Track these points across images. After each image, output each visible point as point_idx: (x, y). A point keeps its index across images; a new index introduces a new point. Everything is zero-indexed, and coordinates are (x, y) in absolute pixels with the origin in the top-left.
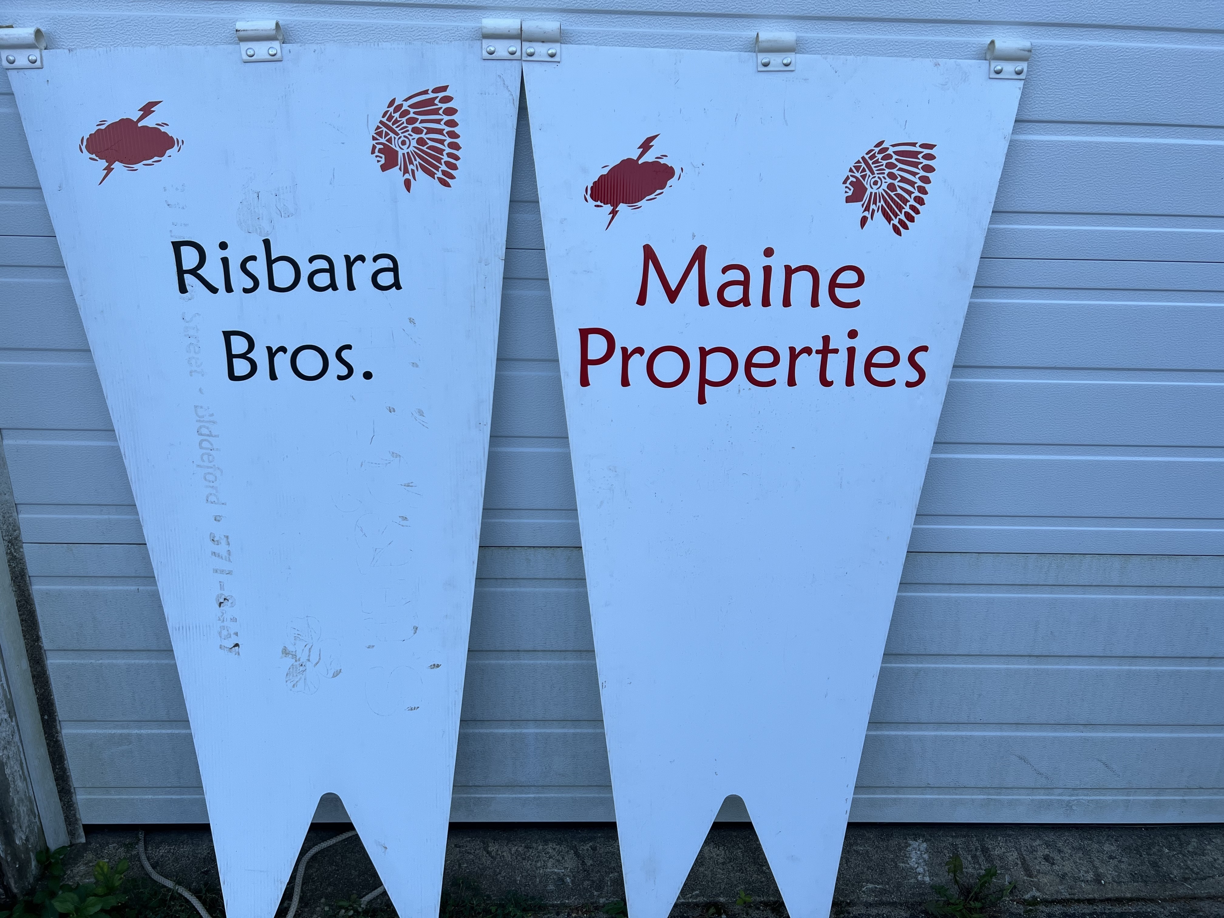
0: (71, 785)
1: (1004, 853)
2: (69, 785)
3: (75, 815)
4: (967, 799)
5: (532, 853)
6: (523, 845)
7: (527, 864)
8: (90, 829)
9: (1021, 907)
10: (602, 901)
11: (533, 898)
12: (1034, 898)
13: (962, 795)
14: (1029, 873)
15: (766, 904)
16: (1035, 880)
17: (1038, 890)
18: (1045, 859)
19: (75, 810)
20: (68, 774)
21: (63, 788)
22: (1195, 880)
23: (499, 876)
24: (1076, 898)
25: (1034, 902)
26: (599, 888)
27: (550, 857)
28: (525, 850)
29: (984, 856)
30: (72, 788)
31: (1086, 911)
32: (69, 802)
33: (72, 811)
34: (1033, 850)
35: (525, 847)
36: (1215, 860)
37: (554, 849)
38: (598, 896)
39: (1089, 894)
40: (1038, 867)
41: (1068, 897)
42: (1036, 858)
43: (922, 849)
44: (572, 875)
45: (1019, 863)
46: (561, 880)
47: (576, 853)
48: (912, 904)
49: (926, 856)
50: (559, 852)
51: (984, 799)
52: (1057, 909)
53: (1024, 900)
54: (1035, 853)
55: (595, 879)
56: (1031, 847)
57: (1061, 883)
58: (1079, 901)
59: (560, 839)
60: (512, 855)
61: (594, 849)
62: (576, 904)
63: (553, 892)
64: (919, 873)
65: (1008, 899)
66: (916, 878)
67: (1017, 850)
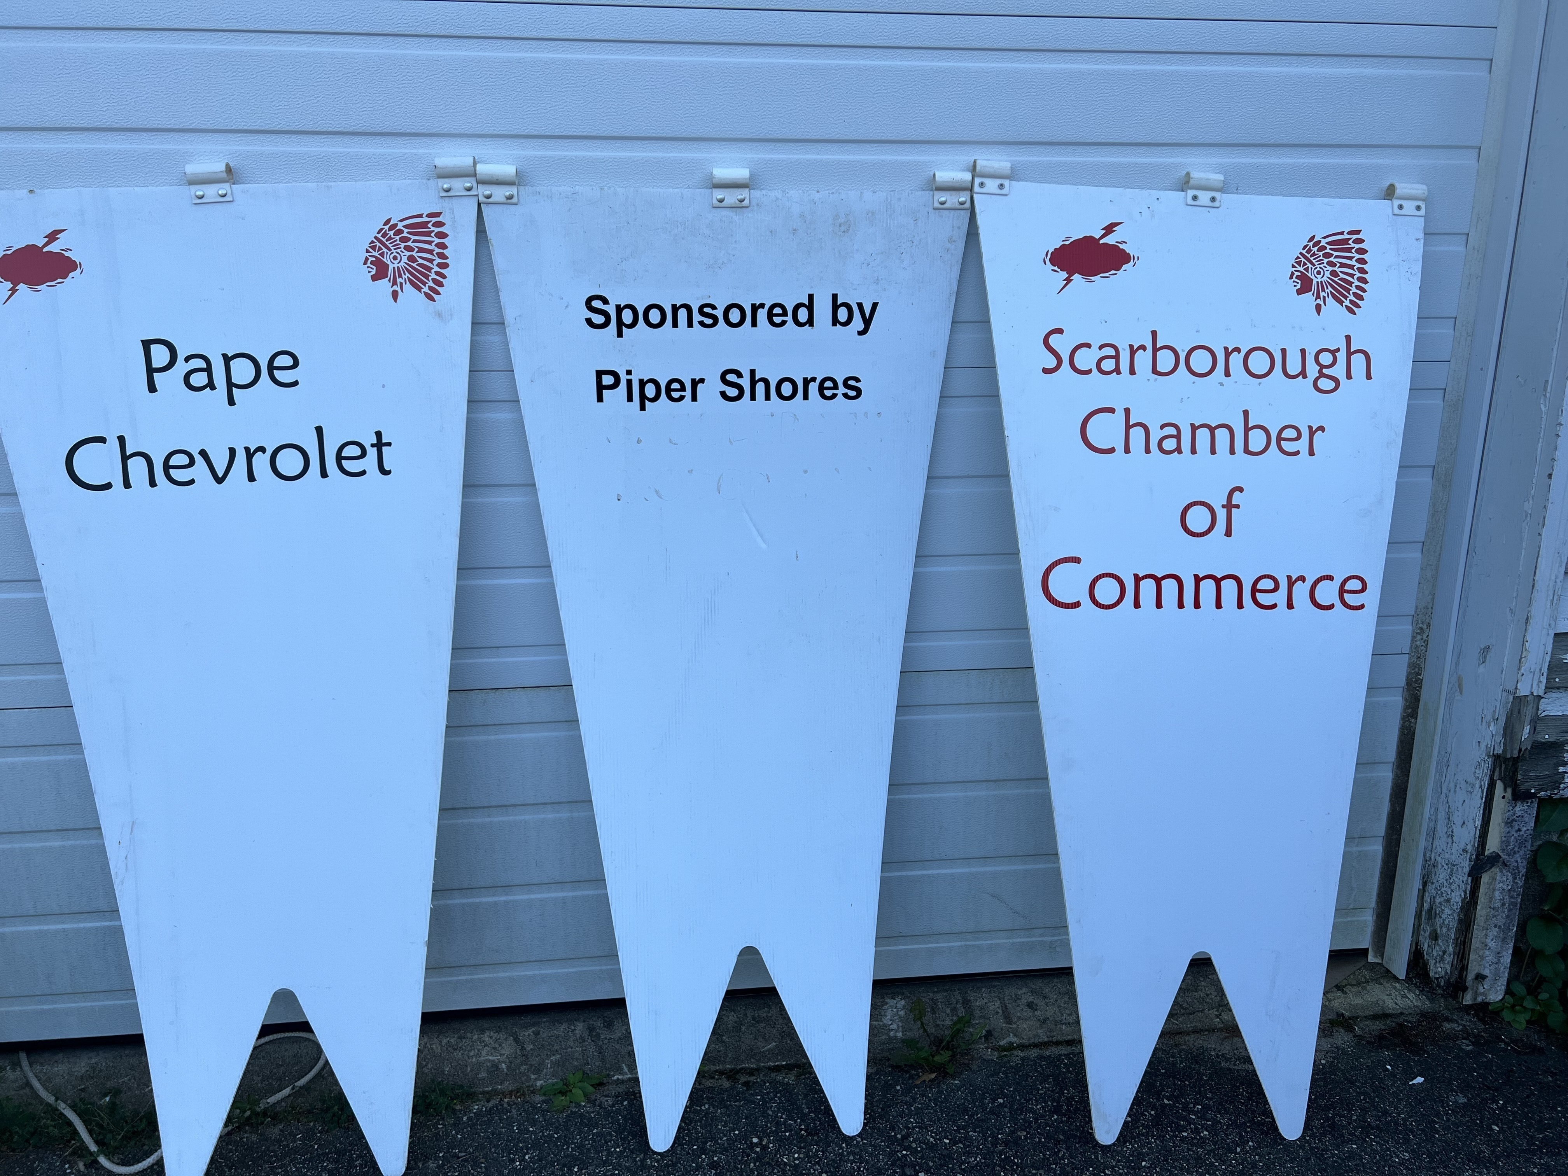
1: (986, 1003)
4: (943, 947)
5: (465, 1043)
6: (456, 1036)
7: (458, 1055)
9: (996, 1053)
10: (539, 1083)
11: (461, 1087)
12: (1011, 1044)
13: (937, 943)
14: (1008, 1019)
15: (721, 1073)
16: (1014, 1026)
17: (1015, 1035)
18: (1028, 1006)
22: (1183, 1015)
24: (1055, 1040)
25: (1010, 1047)
26: (538, 1071)
27: (486, 1045)
28: (458, 1040)
29: (964, 1008)
31: (1063, 1052)
34: (1017, 998)
35: (459, 1038)
36: (1208, 995)
37: (491, 1037)
38: (536, 1080)
39: (1068, 1035)
40: (1019, 1014)
41: (1046, 1039)
42: (1018, 1006)
44: (507, 1060)
45: (1000, 1011)
46: (496, 1066)
47: (516, 1040)
48: (879, 1060)
49: (902, 1013)
50: (496, 1040)
51: (962, 946)
52: (1033, 1053)
53: (1000, 1046)
54: (1018, 1001)
55: (533, 1063)
56: (1016, 995)
57: (1041, 1027)
58: (1058, 1043)
59: (499, 1027)
60: (443, 1046)
61: (537, 1034)
62: (510, 1089)
63: (484, 1079)
64: (892, 1030)
65: (982, 1047)
66: (888, 1035)
67: (1000, 999)
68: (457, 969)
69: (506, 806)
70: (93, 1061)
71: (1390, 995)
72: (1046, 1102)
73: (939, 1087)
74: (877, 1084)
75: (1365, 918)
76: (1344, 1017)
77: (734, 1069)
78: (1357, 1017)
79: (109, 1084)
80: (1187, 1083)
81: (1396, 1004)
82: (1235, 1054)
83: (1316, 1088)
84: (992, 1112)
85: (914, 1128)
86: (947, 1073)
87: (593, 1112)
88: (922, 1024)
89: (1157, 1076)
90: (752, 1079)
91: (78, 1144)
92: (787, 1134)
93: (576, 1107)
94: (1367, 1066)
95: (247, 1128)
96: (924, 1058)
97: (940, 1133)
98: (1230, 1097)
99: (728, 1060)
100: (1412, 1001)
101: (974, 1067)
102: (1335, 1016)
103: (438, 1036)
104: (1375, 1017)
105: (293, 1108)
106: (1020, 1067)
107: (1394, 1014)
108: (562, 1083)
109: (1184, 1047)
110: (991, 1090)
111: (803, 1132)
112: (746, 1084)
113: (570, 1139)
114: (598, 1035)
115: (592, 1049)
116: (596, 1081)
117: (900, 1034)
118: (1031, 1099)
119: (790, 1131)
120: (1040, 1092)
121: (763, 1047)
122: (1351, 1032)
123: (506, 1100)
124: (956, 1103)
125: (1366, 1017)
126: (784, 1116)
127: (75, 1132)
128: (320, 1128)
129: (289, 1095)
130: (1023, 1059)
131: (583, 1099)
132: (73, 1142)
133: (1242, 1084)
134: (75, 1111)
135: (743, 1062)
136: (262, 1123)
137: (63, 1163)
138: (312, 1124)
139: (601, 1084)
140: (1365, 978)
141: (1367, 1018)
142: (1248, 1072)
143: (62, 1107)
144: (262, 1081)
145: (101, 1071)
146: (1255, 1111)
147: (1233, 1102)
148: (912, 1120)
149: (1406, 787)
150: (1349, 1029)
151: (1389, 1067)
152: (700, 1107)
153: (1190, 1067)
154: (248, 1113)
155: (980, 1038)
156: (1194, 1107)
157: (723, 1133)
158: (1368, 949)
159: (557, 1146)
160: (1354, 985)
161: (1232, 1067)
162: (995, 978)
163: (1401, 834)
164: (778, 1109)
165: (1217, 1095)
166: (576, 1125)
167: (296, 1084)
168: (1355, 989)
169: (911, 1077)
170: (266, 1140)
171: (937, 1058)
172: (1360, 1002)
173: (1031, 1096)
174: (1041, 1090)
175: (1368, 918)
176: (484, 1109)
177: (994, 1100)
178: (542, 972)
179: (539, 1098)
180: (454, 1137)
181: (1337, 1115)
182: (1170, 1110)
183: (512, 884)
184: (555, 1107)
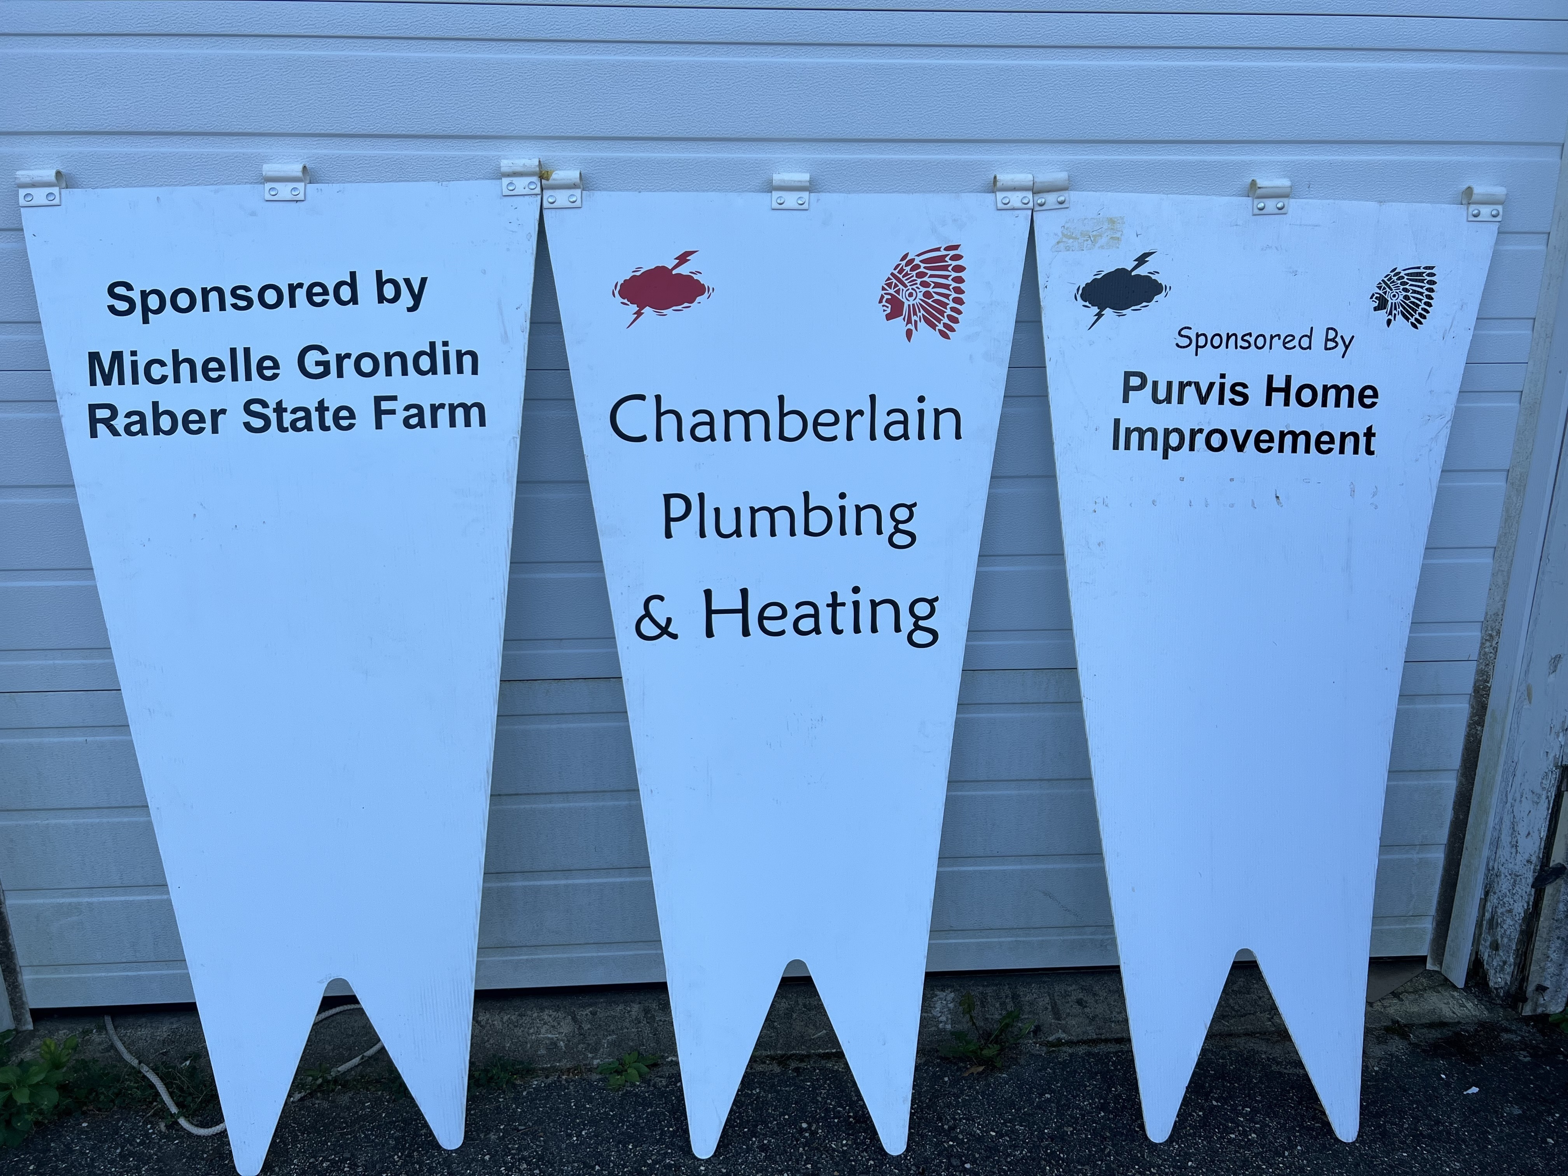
0: (17, 963)
1: (1035, 998)
2: (14, 963)
3: (21, 998)
4: (994, 942)
5: (525, 1020)
6: (517, 1013)
7: (519, 1032)
8: (39, 1015)
9: (1044, 1048)
10: (596, 1062)
11: (522, 1063)
12: (1059, 1040)
13: (988, 938)
14: (1057, 1015)
15: (772, 1058)
16: (1063, 1022)
17: (1064, 1031)
18: (1077, 1002)
19: (21, 991)
20: (13, 950)
21: (8, 967)
22: (1234, 1017)
23: (486, 1044)
24: (1103, 1038)
25: (1059, 1043)
26: (595, 1050)
27: (545, 1023)
28: (519, 1018)
29: (1014, 1003)
30: (18, 967)
31: (1112, 1050)
32: (14, 983)
33: (17, 993)
34: (1067, 995)
35: (519, 1015)
36: (1260, 998)
37: (550, 1016)
38: (593, 1058)
39: (1117, 1033)
40: (1068, 1011)
41: (1095, 1037)
42: (1068, 1002)
43: (948, 998)
44: (566, 1039)
45: (1050, 1007)
46: (554, 1044)
47: (574, 1019)
48: (928, 1051)
49: (951, 1005)
50: (555, 1019)
51: (1012, 941)
52: (1082, 1050)
53: (1048, 1042)
54: (1068, 997)
55: (590, 1042)
56: (1066, 991)
57: (1090, 1024)
58: (1106, 1041)
59: (558, 1006)
60: (503, 1023)
61: (594, 1014)
62: (568, 1066)
63: (543, 1056)
64: (941, 1022)
65: (1031, 1041)
66: (937, 1027)
67: (1049, 995)
68: (518, 949)
69: (567, 793)
70: (175, 1026)
71: (1448, 1003)
72: (1093, 1099)
73: (986, 1080)
74: (925, 1075)
75: (1424, 926)
76: (1399, 1025)
77: (785, 1054)
78: (1413, 1025)
79: (189, 1049)
80: (1236, 1085)
81: (1454, 1013)
82: (1286, 1058)
83: (1368, 1095)
84: (1039, 1107)
85: (960, 1120)
86: (996, 1067)
87: (648, 1092)
88: (971, 1017)
89: (1206, 1077)
90: (802, 1065)
91: (160, 1106)
92: (836, 1121)
93: (631, 1087)
94: (1420, 1075)
95: (319, 1094)
96: (972, 1052)
97: (986, 1125)
98: (1280, 1100)
99: (779, 1045)
100: (1469, 1010)
101: (1022, 1062)
102: (1390, 1023)
103: (500, 1013)
104: (1431, 1025)
105: (363, 1077)
106: (1069, 1063)
107: (1450, 1023)
108: (618, 1063)
109: (1234, 1049)
110: (1038, 1085)
111: (851, 1120)
112: (796, 1070)
113: (624, 1117)
114: (653, 1017)
115: (647, 1031)
116: (649, 1062)
117: (949, 1027)
118: (1078, 1096)
119: (839, 1118)
120: (1088, 1088)
121: (813, 1035)
122: (1406, 1039)
123: (564, 1077)
124: (1003, 1096)
125: (1422, 1025)
126: (833, 1103)
127: (157, 1094)
128: (388, 1097)
129: (359, 1065)
130: (1071, 1055)
131: (638, 1079)
132: (155, 1104)
133: (1292, 1088)
134: (157, 1074)
135: (794, 1048)
136: (333, 1090)
137: (146, 1123)
138: (380, 1093)
139: (655, 1065)
140: (1422, 985)
141: (1424, 1026)
142: (1298, 1076)
143: (145, 1069)
144: (333, 1050)
145: (181, 1036)
146: (1305, 1116)
147: (1282, 1106)
148: (959, 1111)
149: (1471, 796)
150: (1404, 1036)
151: (1443, 1076)
152: (751, 1091)
153: (1240, 1070)
154: (320, 1081)
155: (1029, 1033)
156: (1243, 1110)
157: (773, 1117)
158: (1426, 957)
159: (613, 1124)
160: (1411, 992)
161: (1281, 1070)
162: (1046, 974)
163: (1463, 843)
164: (828, 1096)
165: (1267, 1099)
166: (631, 1103)
167: (365, 1054)
168: (1412, 997)
169: (959, 1069)
170: (337, 1107)
171: (985, 1052)
172: (1416, 1010)
173: (1079, 1093)
174: (1089, 1086)
175: (1428, 925)
176: (543, 1085)
177: (1041, 1095)
178: (600, 954)
179: (595, 1077)
180: (515, 1111)
181: (1388, 1122)
182: (1219, 1112)
183: (572, 868)
184: (610, 1085)
